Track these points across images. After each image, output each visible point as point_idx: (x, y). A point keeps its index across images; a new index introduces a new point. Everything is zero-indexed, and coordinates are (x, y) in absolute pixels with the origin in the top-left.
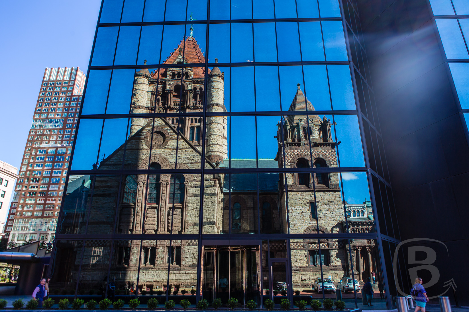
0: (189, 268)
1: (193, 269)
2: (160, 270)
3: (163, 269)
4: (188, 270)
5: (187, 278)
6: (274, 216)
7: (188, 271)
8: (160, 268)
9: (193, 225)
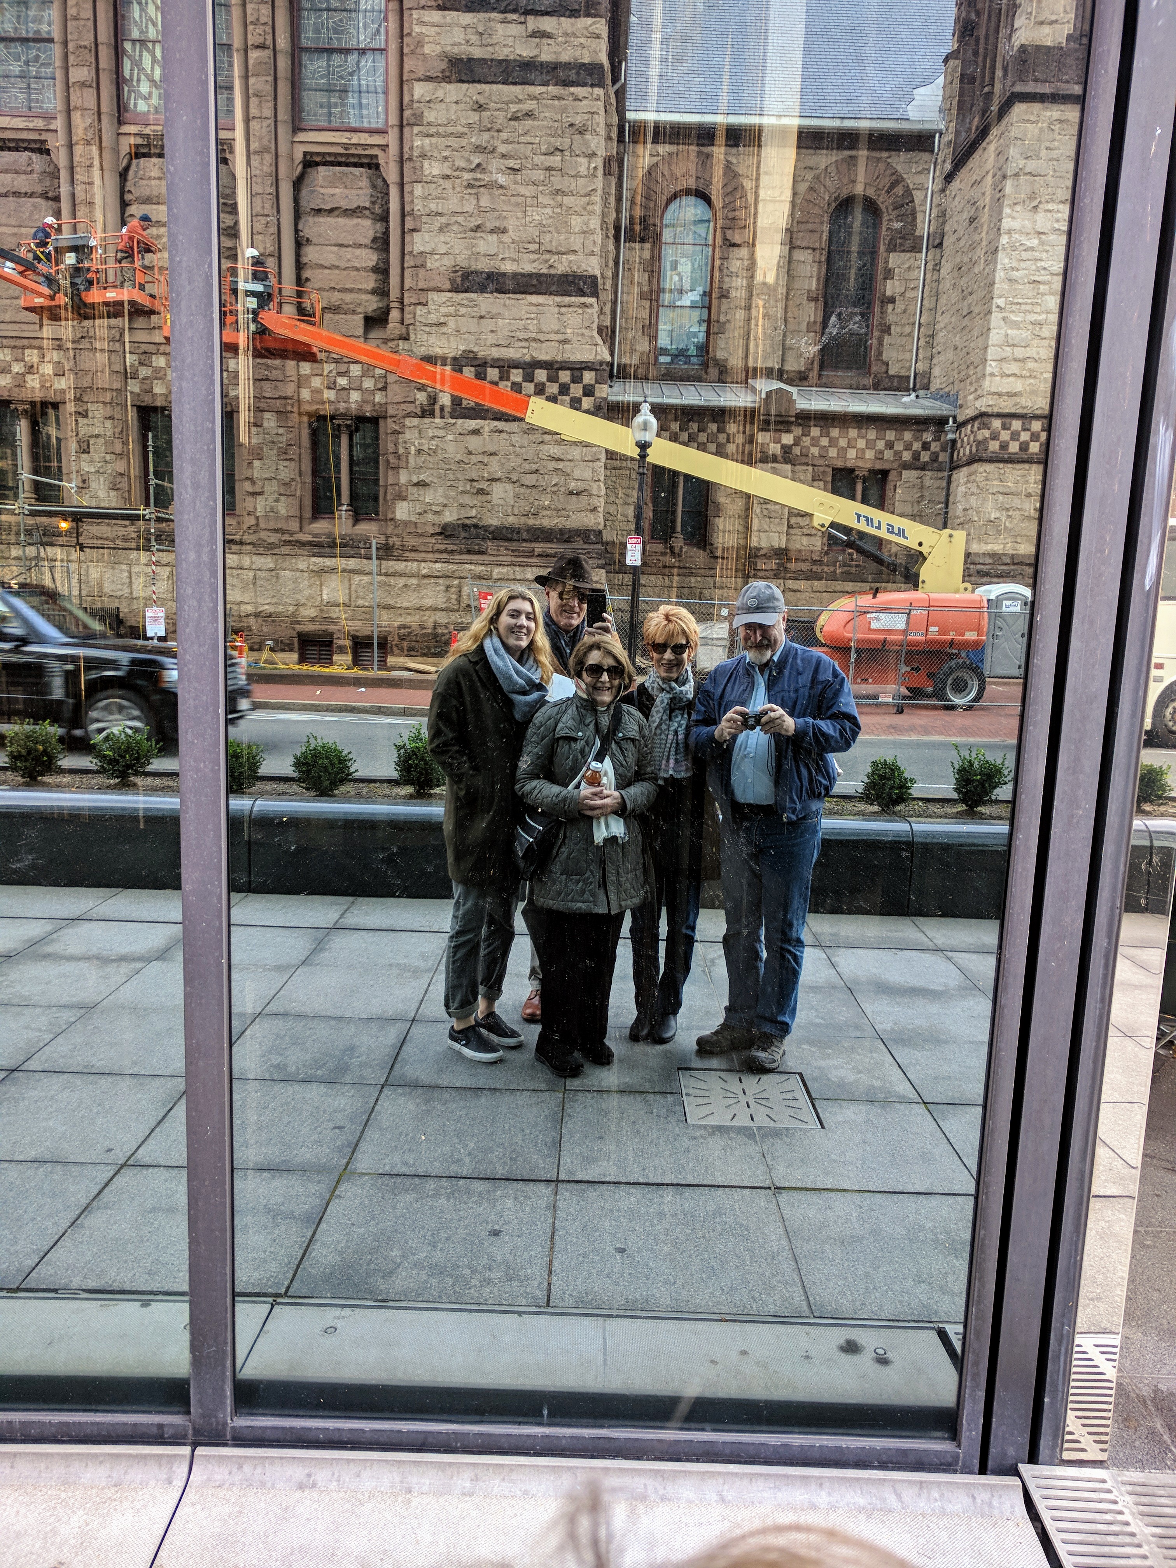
0: (442, 547)
1: (469, 552)
2: (276, 551)
3: (297, 550)
4: (437, 556)
5: (429, 602)
6: (889, 293)
7: (438, 566)
8: (273, 538)
9: (452, 281)
